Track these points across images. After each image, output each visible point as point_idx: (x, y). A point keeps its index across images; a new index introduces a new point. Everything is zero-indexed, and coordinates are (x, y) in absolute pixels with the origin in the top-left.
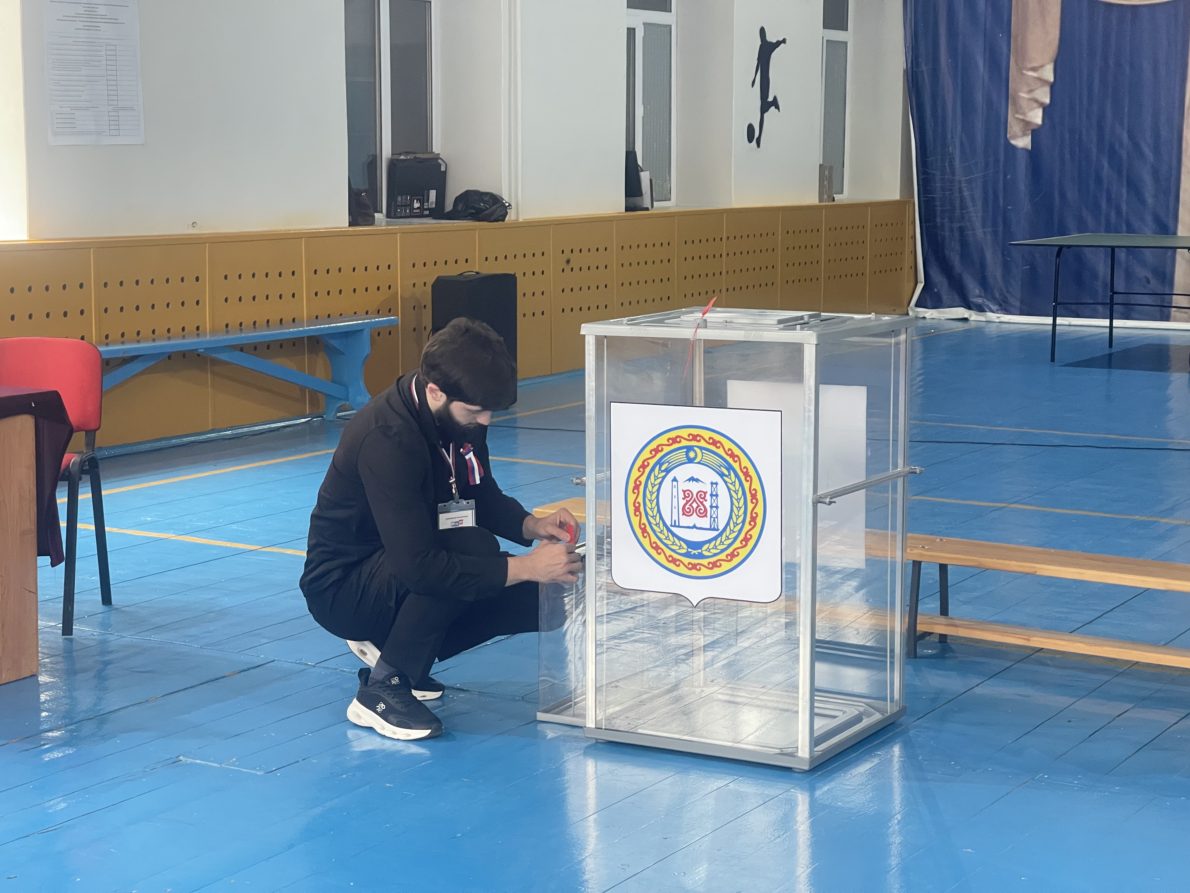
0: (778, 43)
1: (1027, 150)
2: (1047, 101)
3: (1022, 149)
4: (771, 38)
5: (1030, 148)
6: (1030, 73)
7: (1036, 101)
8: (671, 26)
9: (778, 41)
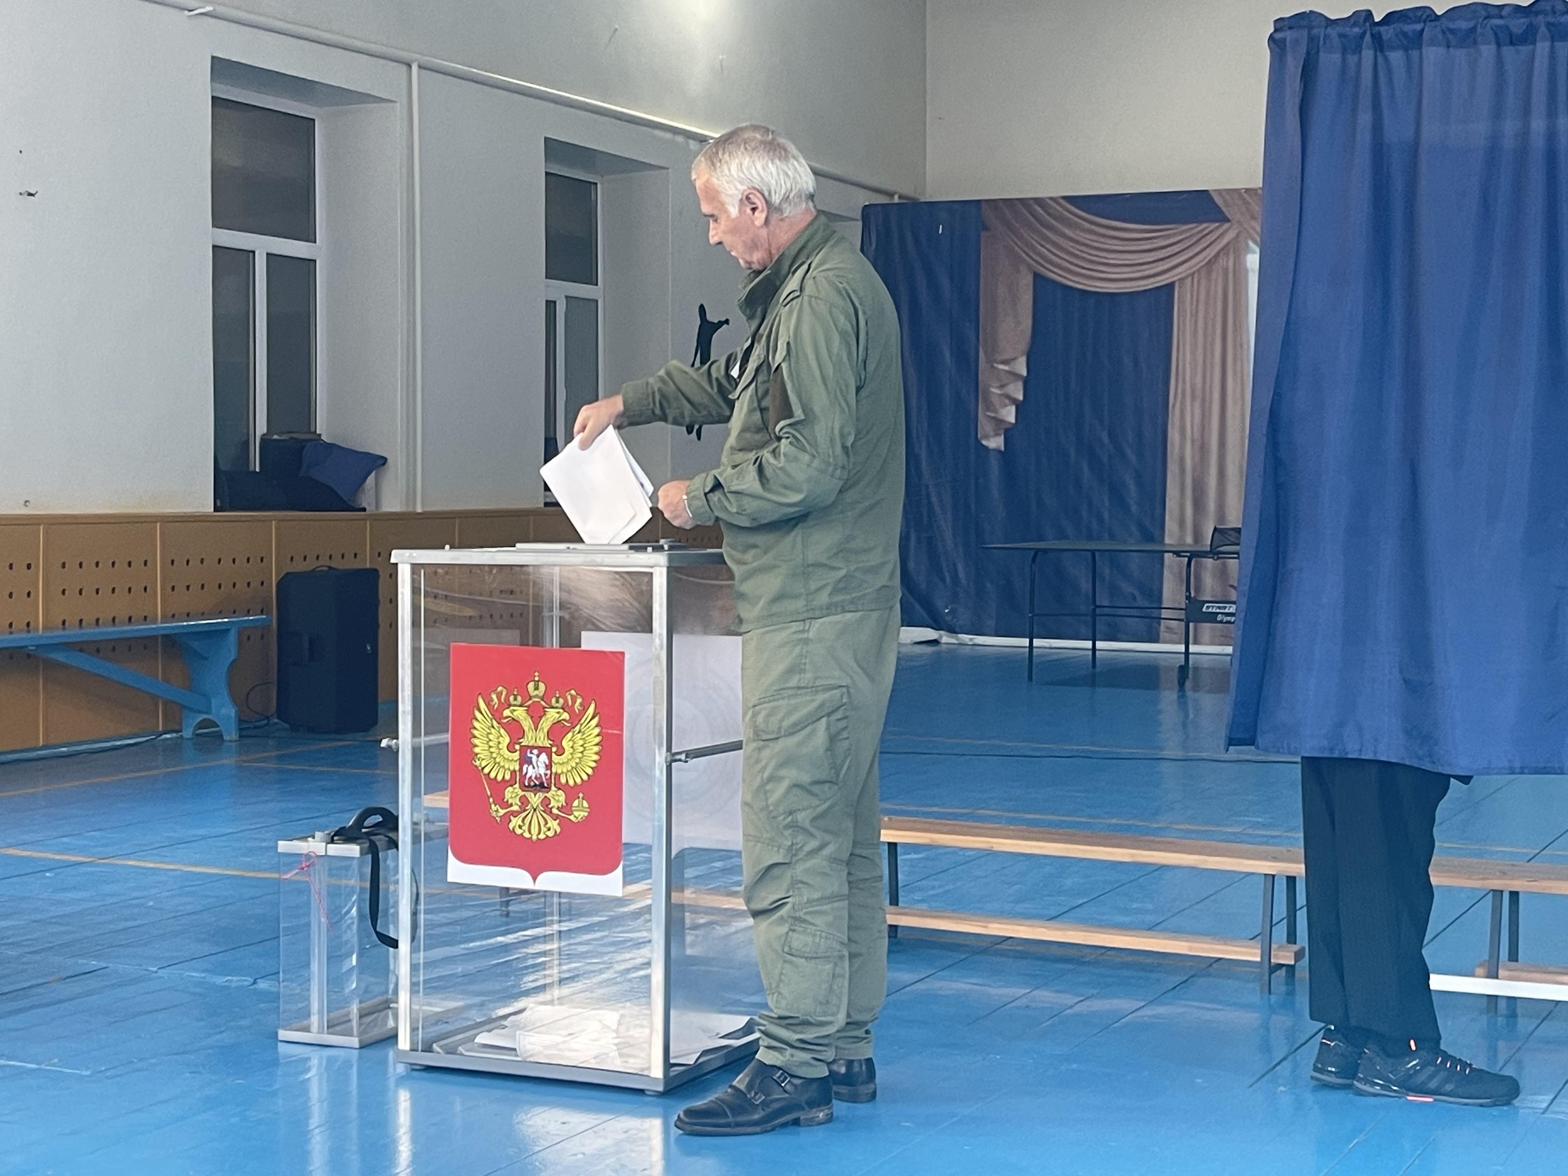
0: (721, 324)
1: (1000, 451)
2: (1021, 397)
3: (994, 450)
4: (712, 317)
5: (1003, 449)
6: (1001, 367)
7: (1008, 397)
8: (597, 301)
9: (720, 322)
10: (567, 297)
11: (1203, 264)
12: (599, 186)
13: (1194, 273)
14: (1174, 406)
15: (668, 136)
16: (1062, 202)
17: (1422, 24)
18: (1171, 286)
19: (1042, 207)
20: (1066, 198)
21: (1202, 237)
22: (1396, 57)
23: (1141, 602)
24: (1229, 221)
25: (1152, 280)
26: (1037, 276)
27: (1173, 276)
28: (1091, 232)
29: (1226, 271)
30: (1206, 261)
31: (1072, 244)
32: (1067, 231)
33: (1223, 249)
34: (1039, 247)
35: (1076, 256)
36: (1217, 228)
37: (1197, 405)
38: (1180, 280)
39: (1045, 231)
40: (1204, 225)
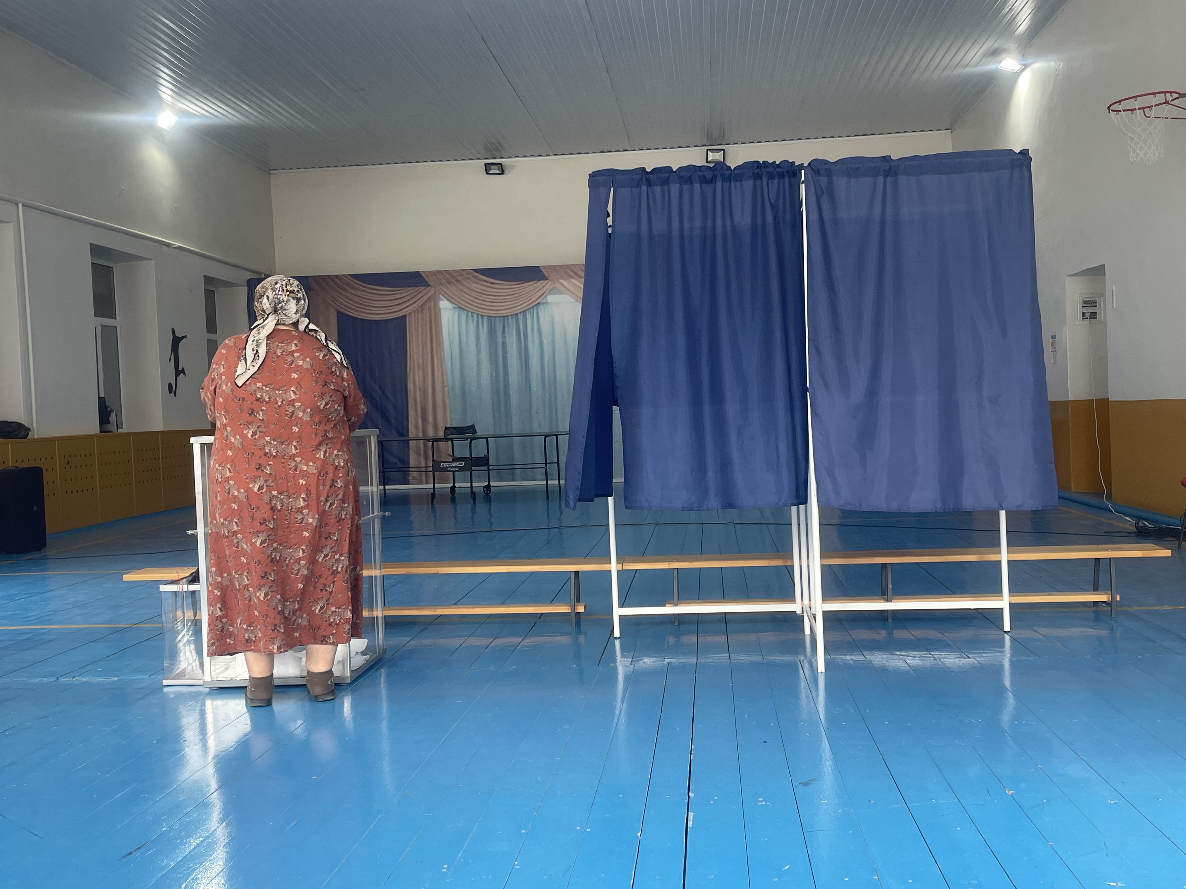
0: (183, 338)
4: (179, 334)
8: (116, 327)
9: (182, 337)
10: (101, 325)
11: (419, 306)
12: (114, 269)
13: (415, 310)
14: (410, 372)
15: (152, 243)
16: (348, 276)
17: (669, 174)
18: (404, 317)
19: (340, 280)
20: (350, 275)
21: (419, 293)
22: (657, 189)
23: (399, 465)
24: (430, 286)
25: (397, 313)
26: (339, 313)
27: (406, 312)
28: (364, 291)
29: (430, 308)
30: (421, 304)
31: (356, 297)
32: (353, 291)
33: (428, 299)
34: (339, 299)
35: (359, 303)
36: (425, 289)
37: (421, 372)
38: (408, 314)
39: (342, 291)
40: (419, 288)
